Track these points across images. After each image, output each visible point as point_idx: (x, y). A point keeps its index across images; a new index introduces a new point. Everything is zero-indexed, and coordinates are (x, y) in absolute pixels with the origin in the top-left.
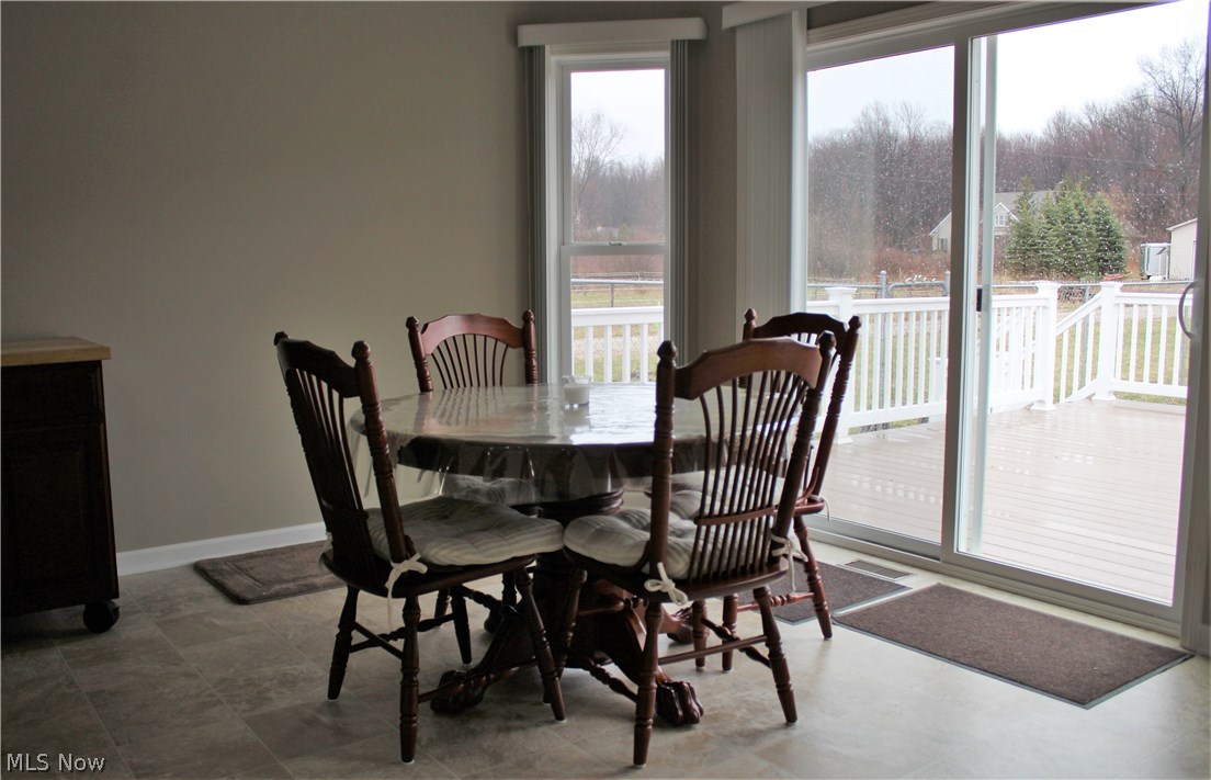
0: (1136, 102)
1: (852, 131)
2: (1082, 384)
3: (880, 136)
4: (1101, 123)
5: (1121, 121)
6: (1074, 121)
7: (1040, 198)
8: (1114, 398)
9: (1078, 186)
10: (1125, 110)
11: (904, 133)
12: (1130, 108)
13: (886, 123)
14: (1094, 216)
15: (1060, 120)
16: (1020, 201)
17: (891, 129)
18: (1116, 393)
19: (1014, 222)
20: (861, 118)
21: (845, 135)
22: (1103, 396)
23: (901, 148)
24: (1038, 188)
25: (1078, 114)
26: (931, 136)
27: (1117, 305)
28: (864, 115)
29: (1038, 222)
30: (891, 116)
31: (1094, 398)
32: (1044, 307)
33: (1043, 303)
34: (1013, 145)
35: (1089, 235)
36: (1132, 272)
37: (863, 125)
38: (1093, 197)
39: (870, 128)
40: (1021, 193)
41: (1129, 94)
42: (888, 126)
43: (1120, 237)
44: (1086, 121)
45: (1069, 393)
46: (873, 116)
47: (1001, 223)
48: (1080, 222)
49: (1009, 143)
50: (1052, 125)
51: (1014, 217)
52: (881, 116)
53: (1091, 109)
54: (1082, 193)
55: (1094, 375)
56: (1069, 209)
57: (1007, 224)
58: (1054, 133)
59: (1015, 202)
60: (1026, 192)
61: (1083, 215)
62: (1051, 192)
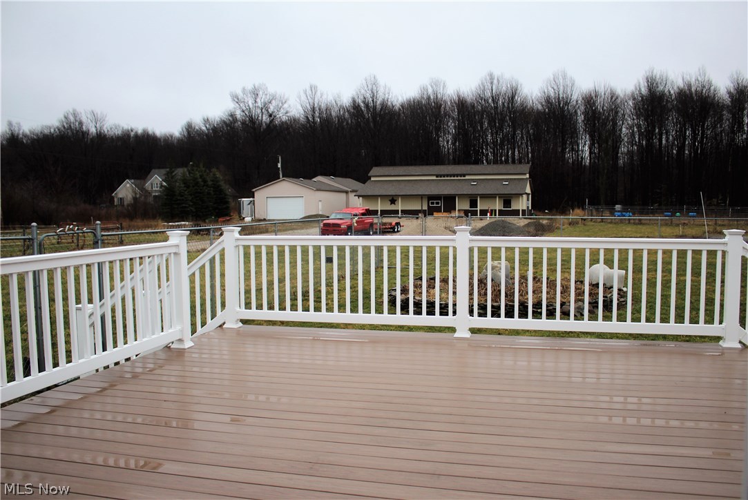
0: (231, 119)
1: (57, 127)
2: (214, 315)
3: (77, 131)
4: (212, 129)
5: (223, 129)
6: (197, 128)
7: (180, 172)
8: (241, 324)
9: (201, 165)
10: (224, 122)
11: (93, 130)
12: (228, 122)
13: (81, 123)
14: (212, 183)
15: (189, 127)
16: (167, 174)
17: (84, 127)
18: (242, 321)
19: (165, 186)
20: (64, 119)
21: (52, 130)
22: (232, 324)
23: (91, 139)
24: (179, 167)
25: (198, 123)
26: (111, 133)
27: (237, 246)
28: (66, 118)
29: (179, 186)
30: (84, 119)
31: (224, 326)
32: (175, 254)
33: (173, 250)
34: (162, 140)
35: (209, 194)
36: (235, 216)
37: (65, 124)
38: (210, 172)
39: (70, 126)
40: (168, 170)
41: (227, 114)
42: (82, 126)
43: (227, 195)
44: (204, 128)
45: (204, 324)
46: (72, 119)
47: (157, 187)
48: (204, 186)
49: (160, 139)
50: (184, 129)
51: (164, 184)
52: (78, 119)
53: (206, 121)
54: (204, 169)
55: (223, 305)
56: (197, 178)
57: (161, 187)
58: (186, 134)
59: (165, 174)
60: (171, 169)
61: (205, 181)
62: (186, 169)
